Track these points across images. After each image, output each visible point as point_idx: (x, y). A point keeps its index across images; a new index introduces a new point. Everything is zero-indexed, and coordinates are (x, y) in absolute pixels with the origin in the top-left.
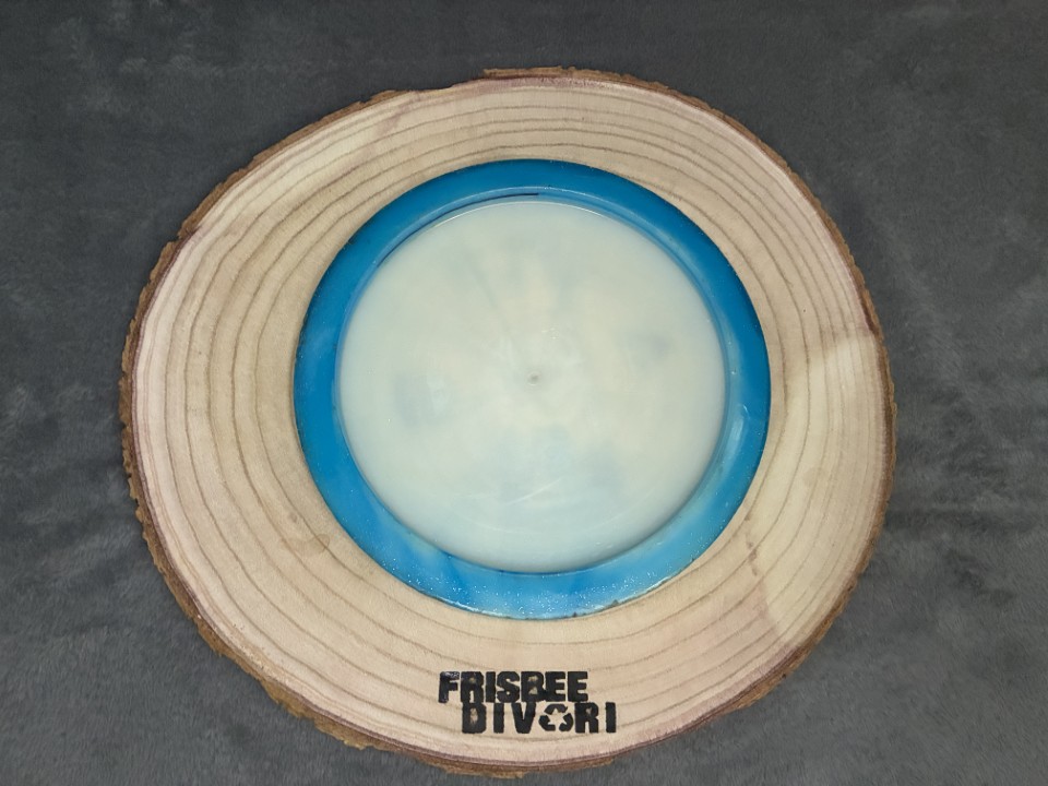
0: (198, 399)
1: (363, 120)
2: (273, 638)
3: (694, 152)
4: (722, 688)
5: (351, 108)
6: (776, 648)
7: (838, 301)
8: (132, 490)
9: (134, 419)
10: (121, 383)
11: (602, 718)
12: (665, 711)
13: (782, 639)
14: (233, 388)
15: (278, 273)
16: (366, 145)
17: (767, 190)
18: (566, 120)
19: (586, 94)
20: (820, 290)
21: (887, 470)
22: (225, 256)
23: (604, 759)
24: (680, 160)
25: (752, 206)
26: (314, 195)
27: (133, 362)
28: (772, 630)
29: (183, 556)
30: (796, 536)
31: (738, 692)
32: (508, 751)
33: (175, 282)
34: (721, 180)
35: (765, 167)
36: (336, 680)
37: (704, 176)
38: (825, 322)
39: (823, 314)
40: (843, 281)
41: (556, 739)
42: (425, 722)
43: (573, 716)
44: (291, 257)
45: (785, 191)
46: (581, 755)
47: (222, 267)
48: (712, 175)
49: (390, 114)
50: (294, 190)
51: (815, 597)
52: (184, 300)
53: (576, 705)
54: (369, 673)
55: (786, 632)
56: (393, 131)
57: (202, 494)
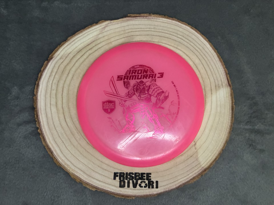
0: (53, 102)
1: (96, 28)
2: (72, 162)
3: (183, 37)
4: (186, 178)
5: (93, 25)
6: (200, 168)
7: (220, 78)
8: (37, 125)
9: (37, 107)
10: (34, 97)
11: (155, 185)
12: (171, 183)
13: (202, 166)
14: (62, 99)
15: (74, 69)
16: (97, 35)
17: (203, 47)
18: (149, 28)
19: (155, 21)
20: (216, 75)
21: (231, 123)
22: (60, 65)
23: (155, 195)
24: (180, 39)
25: (198, 52)
26: (83, 48)
27: (37, 92)
28: (199, 163)
29: (50, 142)
30: (207, 139)
31: (190, 179)
32: (131, 192)
33: (47, 71)
34: (190, 45)
35: (202, 41)
36: (88, 173)
37: (186, 44)
38: (217, 83)
39: (216, 81)
40: (222, 72)
41: (143, 190)
42: (110, 184)
43: (148, 184)
44: (77, 65)
45: (207, 48)
46: (149, 194)
47: (59, 68)
48: (188, 43)
49: (103, 27)
50: (78, 47)
51: (211, 155)
52: (50, 76)
53: (148, 181)
54: (96, 172)
55: (203, 164)
56: (104, 31)
57: (54, 126)
